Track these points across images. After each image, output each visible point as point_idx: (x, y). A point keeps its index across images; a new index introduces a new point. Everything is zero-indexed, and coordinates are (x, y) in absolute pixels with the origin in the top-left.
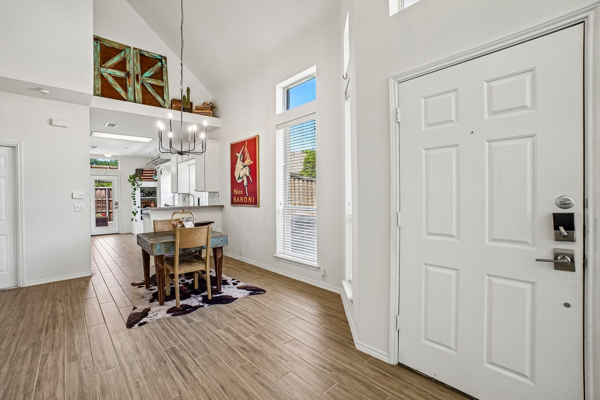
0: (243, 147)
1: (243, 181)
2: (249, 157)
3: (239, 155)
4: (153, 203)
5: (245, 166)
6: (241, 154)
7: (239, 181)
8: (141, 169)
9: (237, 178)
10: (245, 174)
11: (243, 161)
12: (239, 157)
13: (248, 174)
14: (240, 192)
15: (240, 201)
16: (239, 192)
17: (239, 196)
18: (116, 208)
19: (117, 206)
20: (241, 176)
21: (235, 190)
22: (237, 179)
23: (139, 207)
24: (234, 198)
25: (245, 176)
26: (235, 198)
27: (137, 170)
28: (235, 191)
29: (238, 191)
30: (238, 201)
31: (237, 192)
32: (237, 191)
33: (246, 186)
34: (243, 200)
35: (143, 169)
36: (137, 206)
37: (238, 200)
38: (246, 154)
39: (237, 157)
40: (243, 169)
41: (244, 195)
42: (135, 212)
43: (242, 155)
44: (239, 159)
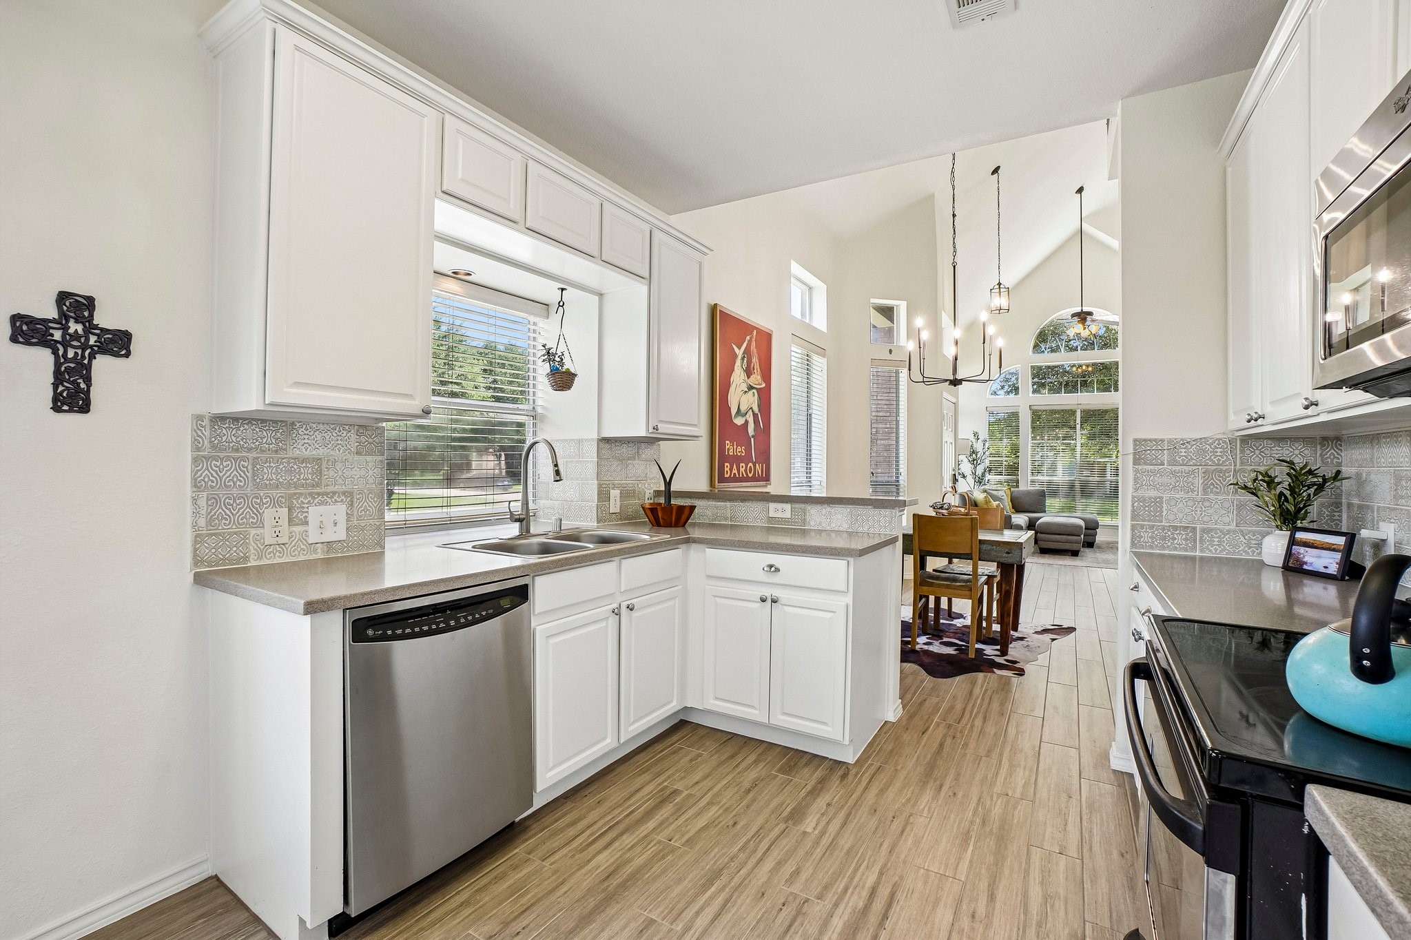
0: (748, 338)
1: (747, 422)
2: (759, 370)
3: (740, 352)
5: (751, 388)
6: (744, 353)
7: (739, 421)
9: (734, 411)
10: (751, 408)
11: (749, 372)
12: (740, 357)
13: (756, 409)
14: (740, 451)
15: (739, 475)
16: (738, 450)
17: (737, 460)
20: (743, 409)
21: (728, 442)
22: (733, 417)
24: (726, 464)
25: (750, 412)
26: (728, 464)
28: (727, 447)
29: (735, 447)
30: (735, 474)
31: (732, 450)
32: (733, 446)
33: (753, 436)
34: (746, 471)
37: (735, 471)
38: (754, 360)
39: (735, 356)
40: (746, 392)
41: (747, 459)
43: (744, 357)
44: (738, 362)
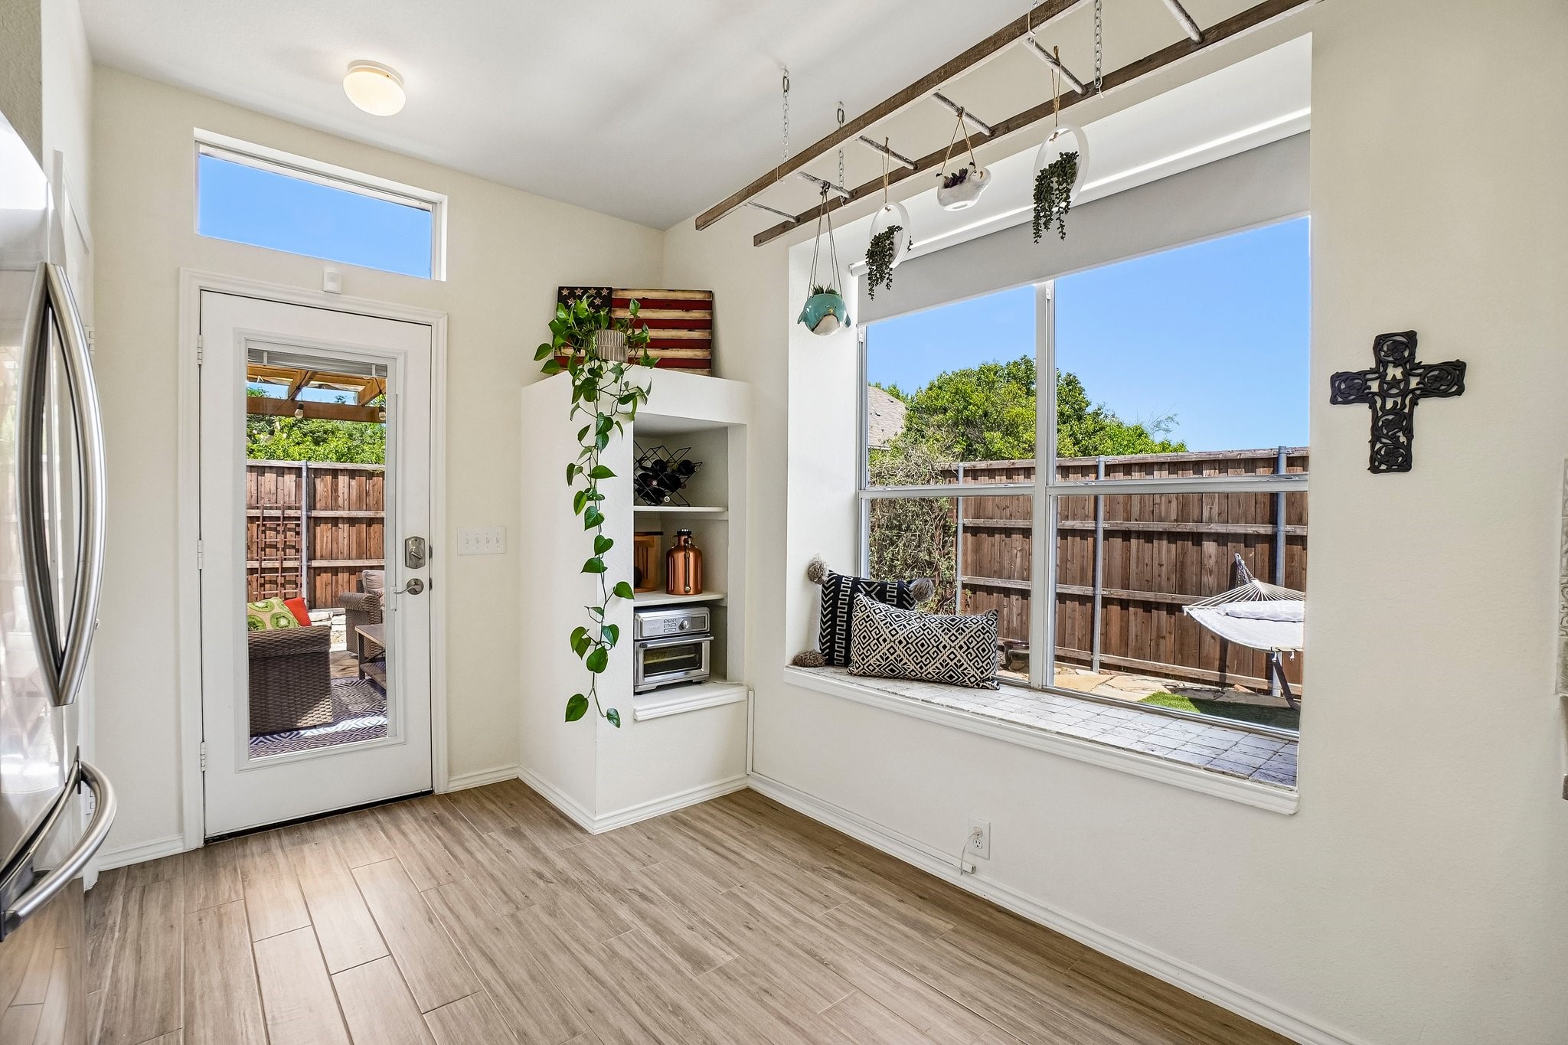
4: (692, 555)
8: (599, 290)
18: (415, 587)
19: (421, 574)
23: (621, 590)
27: (566, 296)
35: (610, 290)
36: (612, 578)
42: (594, 632)
